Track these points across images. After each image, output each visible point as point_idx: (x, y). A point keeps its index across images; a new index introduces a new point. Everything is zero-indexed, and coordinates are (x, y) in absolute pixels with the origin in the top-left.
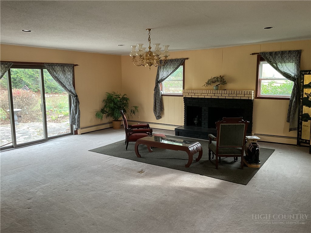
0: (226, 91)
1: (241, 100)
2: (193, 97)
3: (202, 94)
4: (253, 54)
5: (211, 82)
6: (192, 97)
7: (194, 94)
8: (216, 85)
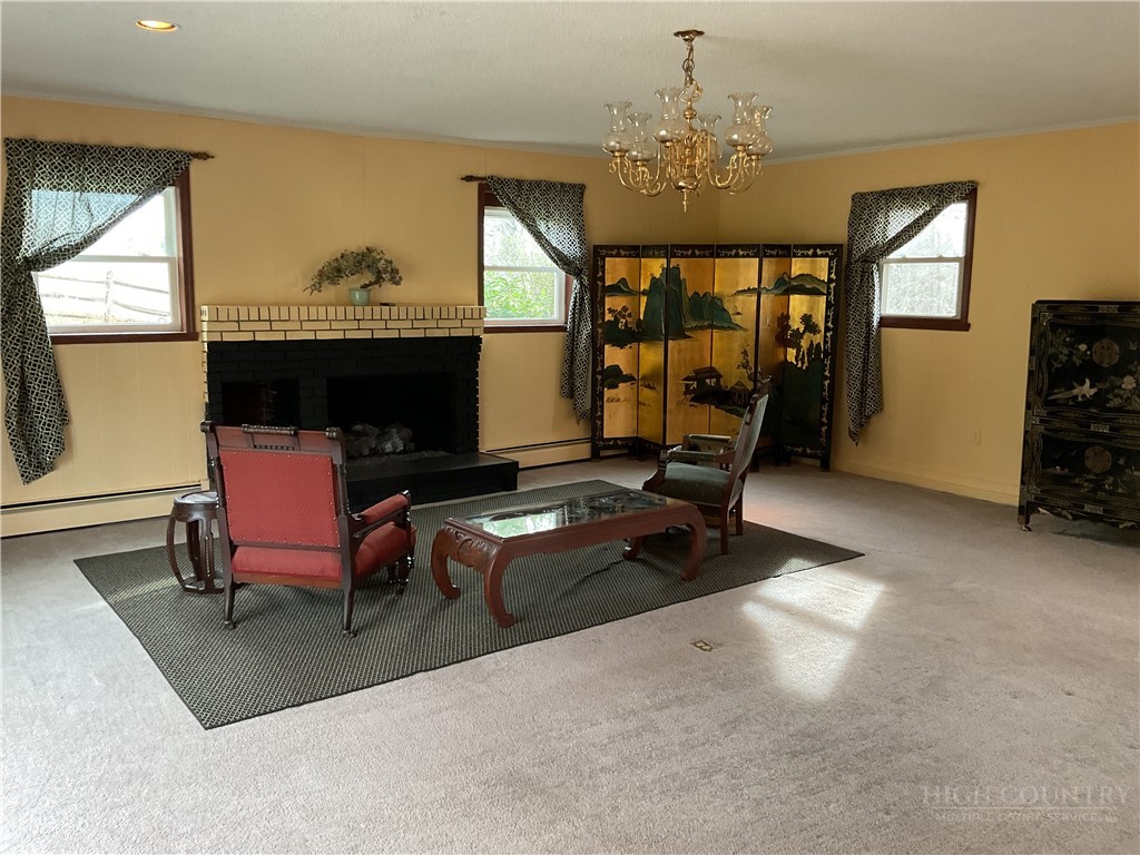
0: (396, 308)
1: (450, 339)
2: (260, 337)
3: (306, 326)
4: (469, 179)
5: (333, 272)
6: (254, 341)
7: (266, 326)
8: (362, 287)
